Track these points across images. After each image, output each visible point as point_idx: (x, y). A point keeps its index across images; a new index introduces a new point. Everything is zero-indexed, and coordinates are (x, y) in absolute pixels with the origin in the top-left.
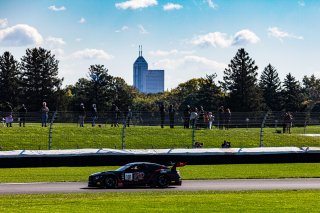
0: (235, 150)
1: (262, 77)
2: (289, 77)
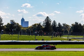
0: (46, 41)
1: (53, 23)
2: (59, 23)
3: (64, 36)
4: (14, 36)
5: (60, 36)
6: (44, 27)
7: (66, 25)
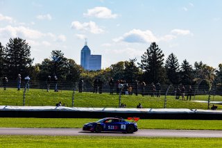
0: (147, 110)
1: (167, 62)
2: (185, 62)
3: (196, 96)
4: (61, 95)
5: (185, 97)
6: (144, 70)
7: (204, 66)
